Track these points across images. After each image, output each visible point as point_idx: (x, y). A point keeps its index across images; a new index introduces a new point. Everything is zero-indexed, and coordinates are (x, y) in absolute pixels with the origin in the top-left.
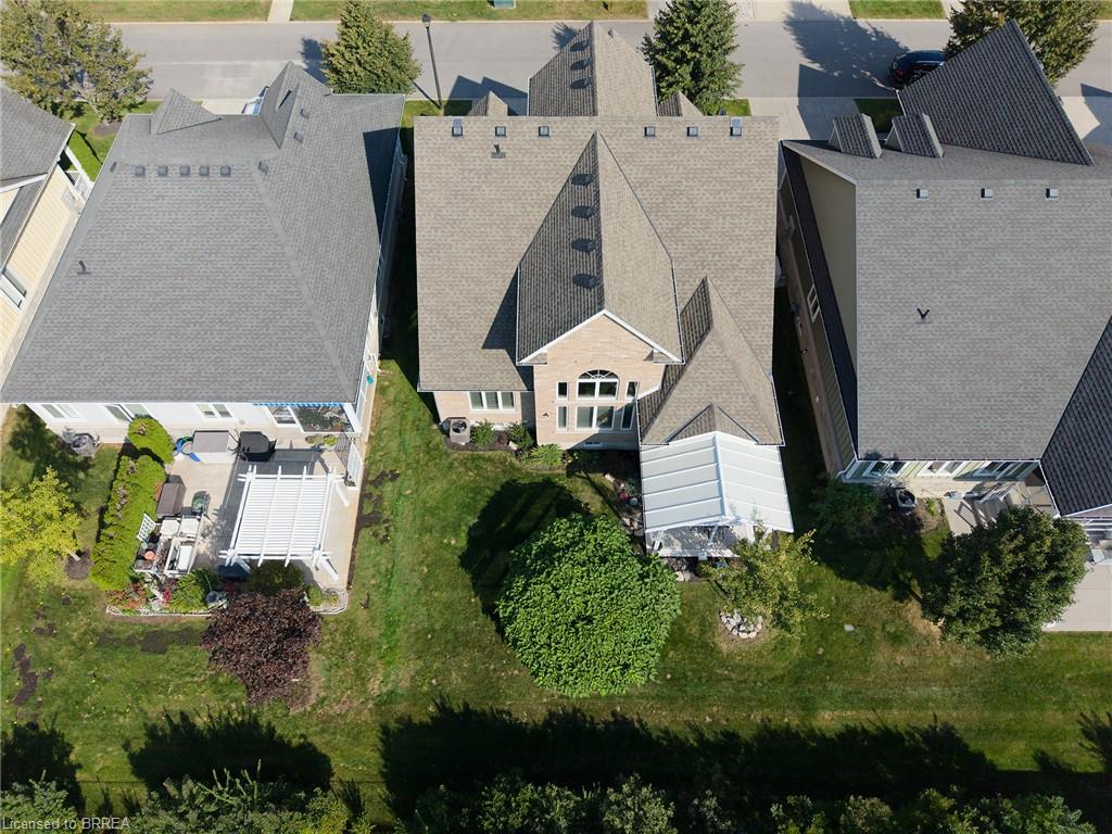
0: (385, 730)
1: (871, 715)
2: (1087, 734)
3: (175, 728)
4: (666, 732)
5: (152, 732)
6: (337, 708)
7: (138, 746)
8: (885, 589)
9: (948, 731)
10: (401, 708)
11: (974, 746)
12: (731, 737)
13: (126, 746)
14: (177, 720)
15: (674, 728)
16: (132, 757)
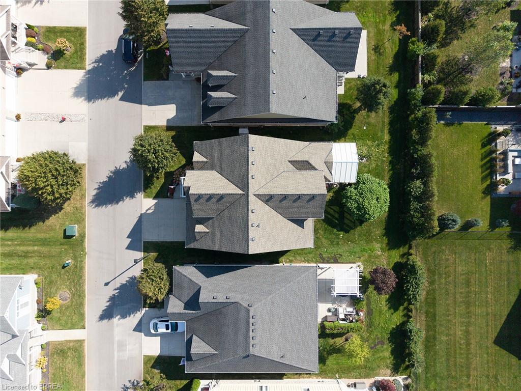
0: (389, 250)
1: (386, 127)
2: (391, 74)
3: (389, 302)
4: (389, 178)
5: (390, 308)
6: (385, 262)
7: (392, 310)
8: (355, 117)
9: (390, 108)
10: (384, 245)
11: (393, 103)
12: (391, 162)
13: (392, 314)
14: (387, 303)
15: (389, 177)
16: (395, 312)
